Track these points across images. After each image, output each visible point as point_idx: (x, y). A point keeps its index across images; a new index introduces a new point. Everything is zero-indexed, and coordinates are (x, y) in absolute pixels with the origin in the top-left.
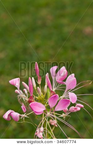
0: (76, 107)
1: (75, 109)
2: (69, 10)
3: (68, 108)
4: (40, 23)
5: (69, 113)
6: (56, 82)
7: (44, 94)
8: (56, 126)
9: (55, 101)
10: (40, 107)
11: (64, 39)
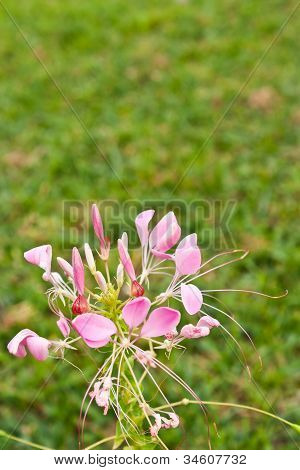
0: (197, 327)
1: (196, 331)
2: (212, 40)
3: (177, 327)
4: (133, 74)
5: (180, 340)
6: (151, 254)
7: (116, 288)
8: (153, 365)
9: (141, 312)
10: (101, 326)
11: (195, 121)
